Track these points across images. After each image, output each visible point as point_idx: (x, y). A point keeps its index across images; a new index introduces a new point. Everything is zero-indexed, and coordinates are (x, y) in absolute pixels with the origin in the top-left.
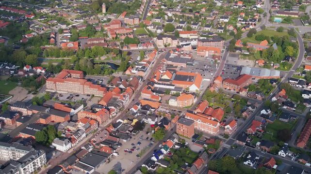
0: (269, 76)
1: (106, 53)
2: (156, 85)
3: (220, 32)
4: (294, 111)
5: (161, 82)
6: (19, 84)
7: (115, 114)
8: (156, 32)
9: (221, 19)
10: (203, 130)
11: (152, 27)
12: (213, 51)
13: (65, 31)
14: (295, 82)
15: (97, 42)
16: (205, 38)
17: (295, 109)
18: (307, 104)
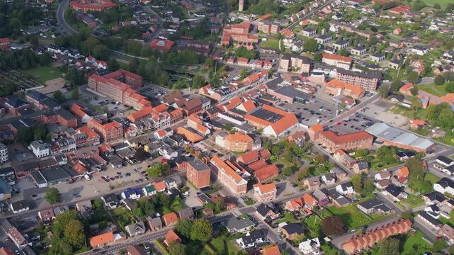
0: (407, 144)
1: (197, 61)
2: (220, 115)
3: (392, 67)
4: (395, 202)
5: (231, 113)
6: (64, 75)
7: (135, 135)
8: (291, 48)
9: (414, 50)
10: (226, 184)
11: (291, 41)
12: (350, 91)
13: (172, 26)
14: (445, 164)
15: (200, 46)
16: (360, 71)
17: (398, 200)
18: (429, 200)
